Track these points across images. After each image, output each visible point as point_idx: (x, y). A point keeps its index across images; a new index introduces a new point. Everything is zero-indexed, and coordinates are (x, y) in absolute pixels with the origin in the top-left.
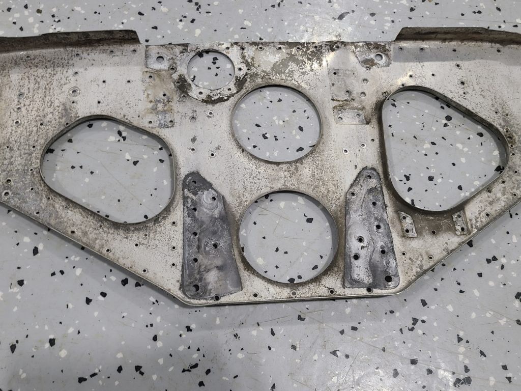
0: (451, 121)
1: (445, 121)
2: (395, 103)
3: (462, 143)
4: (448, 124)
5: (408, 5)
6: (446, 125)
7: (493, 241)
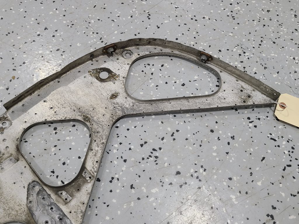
0: (57, 129)
1: (54, 132)
2: (26, 140)
3: (68, 136)
4: (57, 132)
5: (4, 88)
6: (56, 133)
7: (107, 171)
